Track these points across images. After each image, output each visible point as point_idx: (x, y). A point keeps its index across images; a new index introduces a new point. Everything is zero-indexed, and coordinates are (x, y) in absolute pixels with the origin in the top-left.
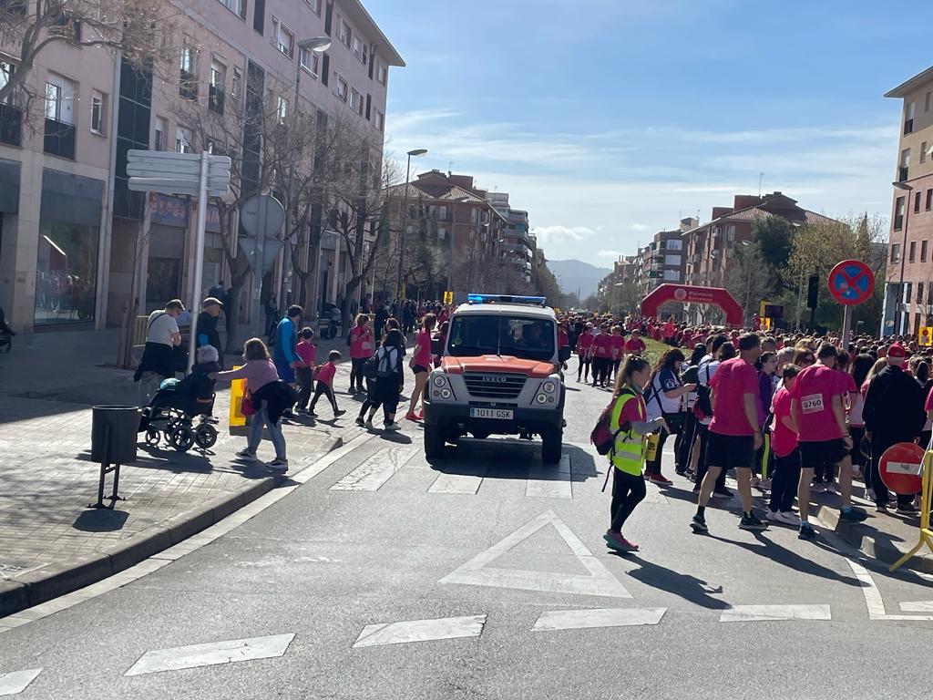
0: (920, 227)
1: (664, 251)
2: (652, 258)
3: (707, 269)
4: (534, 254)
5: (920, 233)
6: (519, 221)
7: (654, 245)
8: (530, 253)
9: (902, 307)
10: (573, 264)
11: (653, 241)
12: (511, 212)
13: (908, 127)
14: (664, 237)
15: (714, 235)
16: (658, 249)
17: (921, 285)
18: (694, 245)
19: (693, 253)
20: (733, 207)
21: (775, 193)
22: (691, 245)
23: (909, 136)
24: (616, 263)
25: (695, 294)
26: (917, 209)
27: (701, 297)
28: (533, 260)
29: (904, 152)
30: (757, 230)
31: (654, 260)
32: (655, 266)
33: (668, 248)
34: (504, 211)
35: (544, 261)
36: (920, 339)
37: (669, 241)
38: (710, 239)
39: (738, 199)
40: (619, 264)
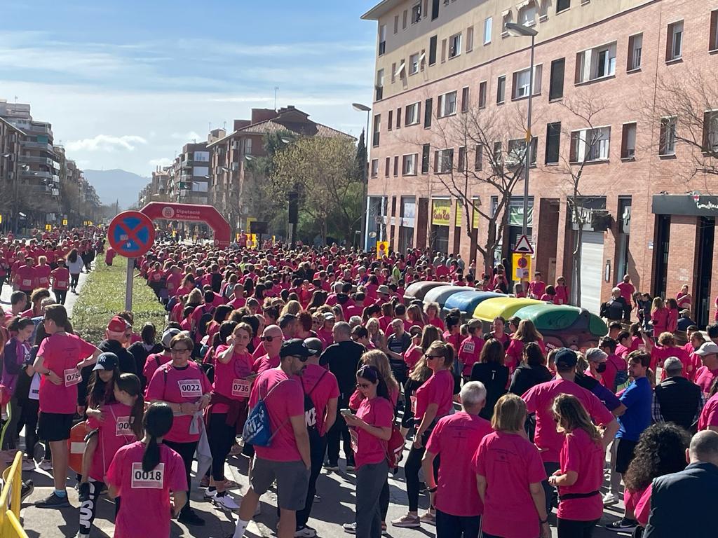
0: (393, 144)
1: (192, 163)
2: (181, 169)
3: (228, 181)
4: (62, 166)
5: (393, 150)
6: (41, 133)
7: (183, 157)
8: (57, 166)
9: (382, 220)
10: (118, 174)
11: (182, 153)
12: (33, 124)
13: (382, 49)
14: (192, 149)
15: (233, 147)
16: (186, 160)
17: (394, 199)
18: (217, 158)
19: (216, 165)
20: (250, 119)
21: (289, 107)
22: (215, 157)
23: (383, 57)
24: (154, 174)
25: (183, 212)
26: (390, 127)
27: (188, 215)
28: (62, 172)
29: (379, 72)
30: (268, 143)
31: (183, 172)
32: (184, 176)
33: (195, 160)
34: (25, 122)
35: (76, 172)
36: (378, 253)
37: (196, 153)
38: (229, 152)
39: (255, 112)
40: (157, 174)
